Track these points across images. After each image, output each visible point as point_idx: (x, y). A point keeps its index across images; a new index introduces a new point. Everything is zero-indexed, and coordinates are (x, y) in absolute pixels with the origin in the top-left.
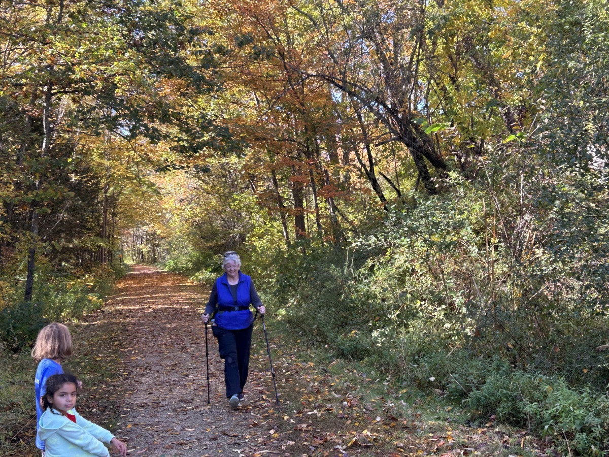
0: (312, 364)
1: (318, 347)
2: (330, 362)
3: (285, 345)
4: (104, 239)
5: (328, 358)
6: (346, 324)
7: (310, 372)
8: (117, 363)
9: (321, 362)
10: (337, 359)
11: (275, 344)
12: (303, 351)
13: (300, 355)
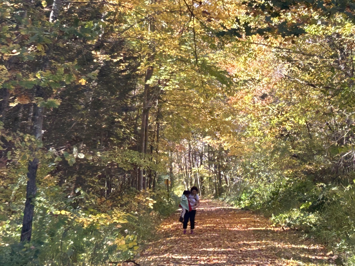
4: (143, 154)
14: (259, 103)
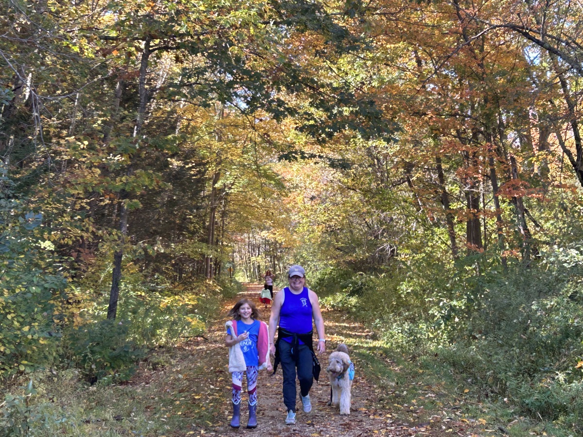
0: (484, 422)
1: (493, 401)
2: (510, 421)
3: (447, 395)
4: (210, 245)
5: (507, 415)
6: (535, 371)
7: (481, 431)
8: (222, 404)
9: (496, 420)
10: (520, 416)
11: (433, 392)
12: (472, 404)
13: (468, 409)
14: (309, 204)
